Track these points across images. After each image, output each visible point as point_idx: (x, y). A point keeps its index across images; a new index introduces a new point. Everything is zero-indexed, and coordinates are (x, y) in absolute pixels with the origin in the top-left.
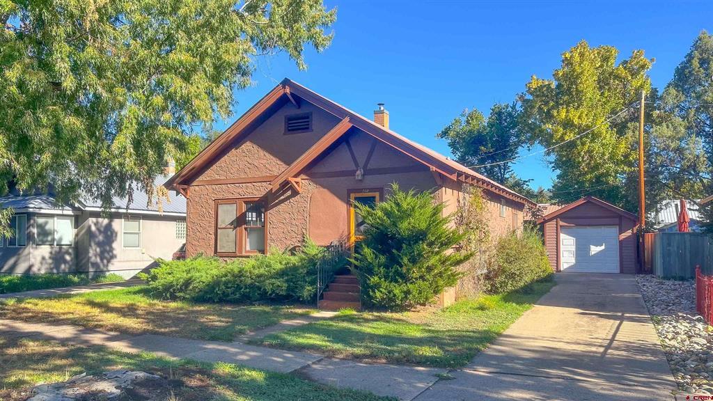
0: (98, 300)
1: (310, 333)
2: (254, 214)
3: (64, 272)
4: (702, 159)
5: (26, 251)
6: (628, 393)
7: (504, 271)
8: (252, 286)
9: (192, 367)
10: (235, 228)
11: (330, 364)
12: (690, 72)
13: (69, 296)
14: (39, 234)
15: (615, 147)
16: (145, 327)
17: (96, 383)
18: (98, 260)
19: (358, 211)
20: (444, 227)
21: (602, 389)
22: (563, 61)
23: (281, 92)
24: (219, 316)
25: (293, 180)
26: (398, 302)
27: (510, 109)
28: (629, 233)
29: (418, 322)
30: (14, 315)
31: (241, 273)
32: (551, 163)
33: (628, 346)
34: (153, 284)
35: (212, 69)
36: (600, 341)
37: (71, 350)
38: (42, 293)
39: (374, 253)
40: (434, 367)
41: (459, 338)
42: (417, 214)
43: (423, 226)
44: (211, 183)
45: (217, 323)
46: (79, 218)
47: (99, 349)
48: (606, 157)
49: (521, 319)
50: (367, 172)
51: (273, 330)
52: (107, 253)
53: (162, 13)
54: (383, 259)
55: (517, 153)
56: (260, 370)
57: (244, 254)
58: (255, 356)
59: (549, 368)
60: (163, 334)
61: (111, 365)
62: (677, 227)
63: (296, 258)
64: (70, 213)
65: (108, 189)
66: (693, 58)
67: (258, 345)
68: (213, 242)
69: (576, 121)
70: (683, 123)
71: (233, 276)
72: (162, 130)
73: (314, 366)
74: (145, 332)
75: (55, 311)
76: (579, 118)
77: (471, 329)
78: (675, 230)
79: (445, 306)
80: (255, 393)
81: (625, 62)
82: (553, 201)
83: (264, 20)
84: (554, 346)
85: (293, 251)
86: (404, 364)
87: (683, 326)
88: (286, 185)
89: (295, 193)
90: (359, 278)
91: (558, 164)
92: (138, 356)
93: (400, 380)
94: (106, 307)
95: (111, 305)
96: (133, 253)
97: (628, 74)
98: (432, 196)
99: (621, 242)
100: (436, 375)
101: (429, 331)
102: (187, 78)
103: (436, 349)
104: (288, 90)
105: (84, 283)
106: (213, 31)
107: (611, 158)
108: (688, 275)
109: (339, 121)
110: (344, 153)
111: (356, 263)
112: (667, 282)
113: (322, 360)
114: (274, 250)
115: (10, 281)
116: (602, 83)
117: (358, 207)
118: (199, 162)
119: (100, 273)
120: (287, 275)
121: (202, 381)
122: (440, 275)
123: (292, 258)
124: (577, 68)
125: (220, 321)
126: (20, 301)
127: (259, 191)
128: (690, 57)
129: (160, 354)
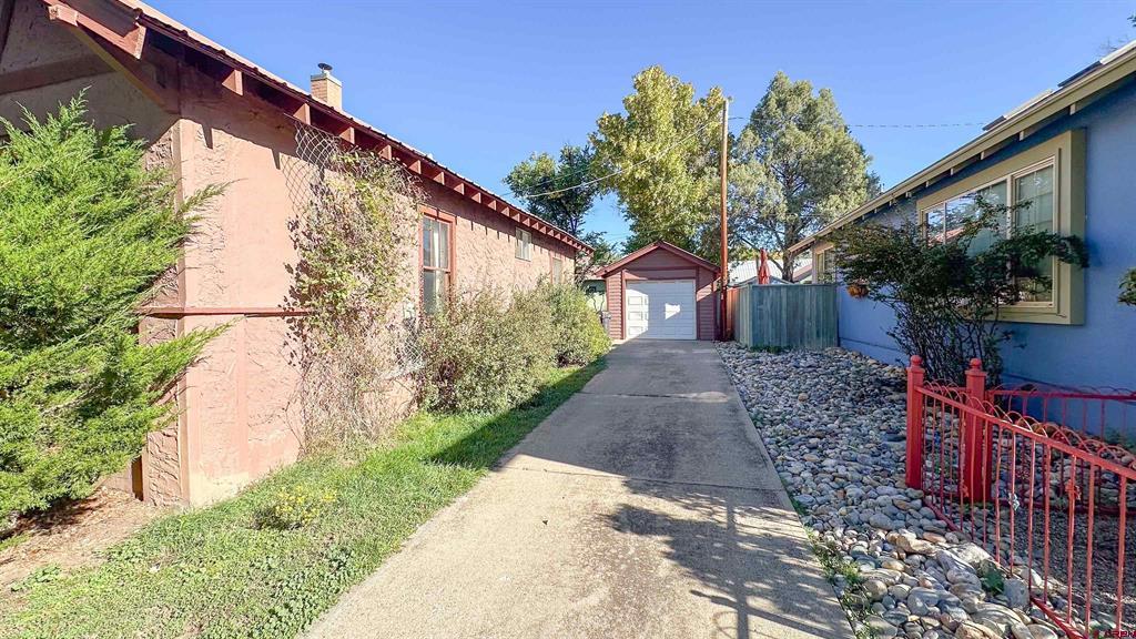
4: (781, 206)
12: (767, 114)
15: (691, 191)
22: (634, 85)
27: (582, 152)
28: (707, 290)
32: (624, 211)
48: (681, 202)
62: (758, 282)
66: (770, 99)
69: (648, 156)
76: (652, 152)
81: (702, 100)
91: (630, 213)
99: (698, 303)
107: (686, 204)
108: (784, 345)
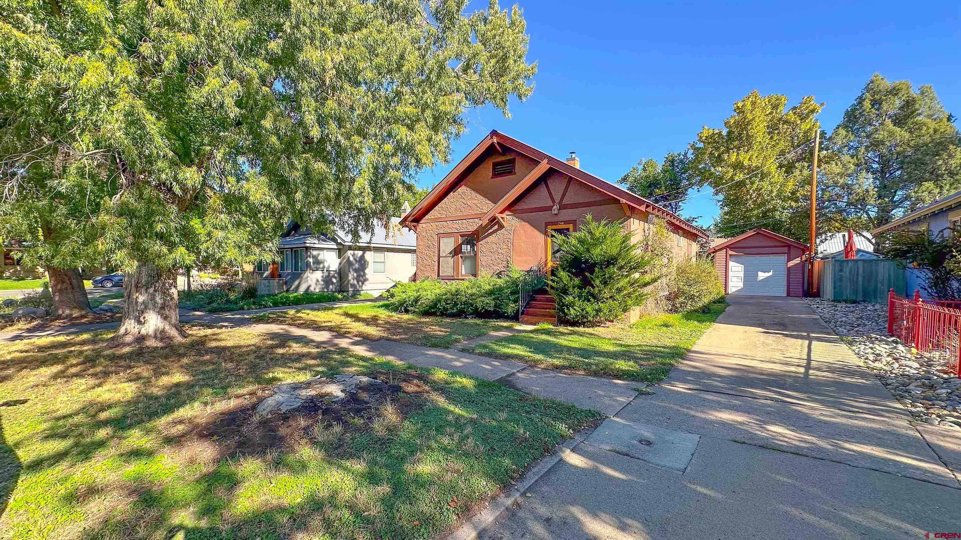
0: (351, 312)
1: (515, 344)
2: (469, 246)
3: (332, 291)
4: (871, 193)
5: (305, 276)
6: (856, 422)
7: (684, 293)
8: (465, 303)
9: (413, 372)
10: (453, 256)
11: (533, 373)
12: (860, 113)
13: (332, 309)
14: (314, 263)
16: (382, 334)
17: (327, 385)
18: (356, 282)
19: (555, 240)
20: (633, 253)
21: (822, 415)
22: (735, 110)
23: (491, 142)
24: (440, 326)
25: (499, 216)
26: (590, 319)
27: (682, 157)
28: (797, 261)
29: (609, 336)
30: (291, 322)
31: (458, 292)
32: (719, 201)
33: (829, 367)
34: (392, 300)
35: (431, 120)
36: (797, 361)
37: (322, 352)
38: (315, 305)
39: (569, 276)
40: (632, 380)
41: (651, 354)
42: (608, 241)
43: (615, 252)
44: (435, 220)
45: (439, 333)
46: (341, 250)
47: (343, 351)
48: (774, 194)
49: (704, 336)
50: (562, 207)
51: (483, 340)
52: (361, 278)
53: (390, 71)
54: (577, 281)
55: (687, 195)
56: (471, 378)
57: (460, 277)
58: (468, 363)
59: (752, 387)
60: (395, 340)
61: (348, 367)
62: (844, 256)
63: (502, 280)
64: (335, 247)
65: (356, 225)
66: (864, 100)
67: (470, 353)
68: (436, 268)
69: (746, 163)
70: (852, 160)
71: (452, 294)
72: (392, 172)
73: (519, 375)
74: (381, 338)
75: (319, 319)
76: (749, 160)
77: (659, 344)
78: (843, 257)
79: (632, 322)
80: (465, 401)
81: (795, 108)
82: (719, 235)
83: (476, 77)
84: (748, 364)
85: (499, 275)
86: (601, 376)
87: (882, 348)
88: (493, 220)
89: (501, 227)
90: (556, 297)
91: (727, 202)
92: (371, 359)
93: (601, 393)
94: (356, 318)
95: (360, 316)
96: (381, 277)
97: (798, 119)
98: (621, 226)
99: (789, 269)
100: (635, 390)
101: (621, 345)
102: (411, 128)
103: (631, 363)
104: (495, 140)
105: (346, 300)
106: (431, 85)
107: (778, 196)
108: (860, 298)
109: (537, 163)
110: (542, 191)
111: (553, 284)
112: (839, 305)
113: (525, 368)
114: (483, 274)
115: (295, 297)
116: (772, 128)
117: (554, 236)
118: (425, 203)
119: (356, 292)
120: (495, 294)
121: (419, 386)
122: (629, 295)
123: (498, 280)
124: (748, 115)
125: (441, 331)
126: (298, 312)
127: (471, 226)
128: (861, 100)
129: (390, 358)
